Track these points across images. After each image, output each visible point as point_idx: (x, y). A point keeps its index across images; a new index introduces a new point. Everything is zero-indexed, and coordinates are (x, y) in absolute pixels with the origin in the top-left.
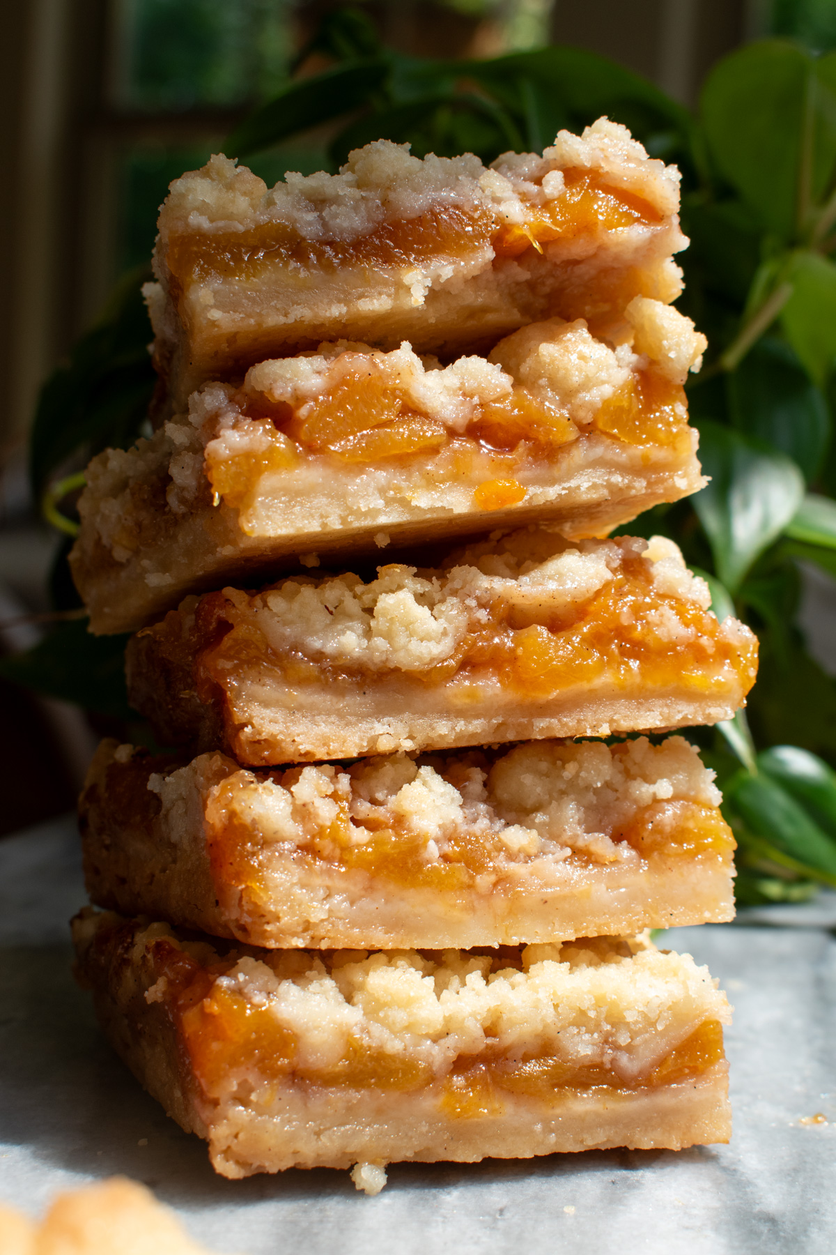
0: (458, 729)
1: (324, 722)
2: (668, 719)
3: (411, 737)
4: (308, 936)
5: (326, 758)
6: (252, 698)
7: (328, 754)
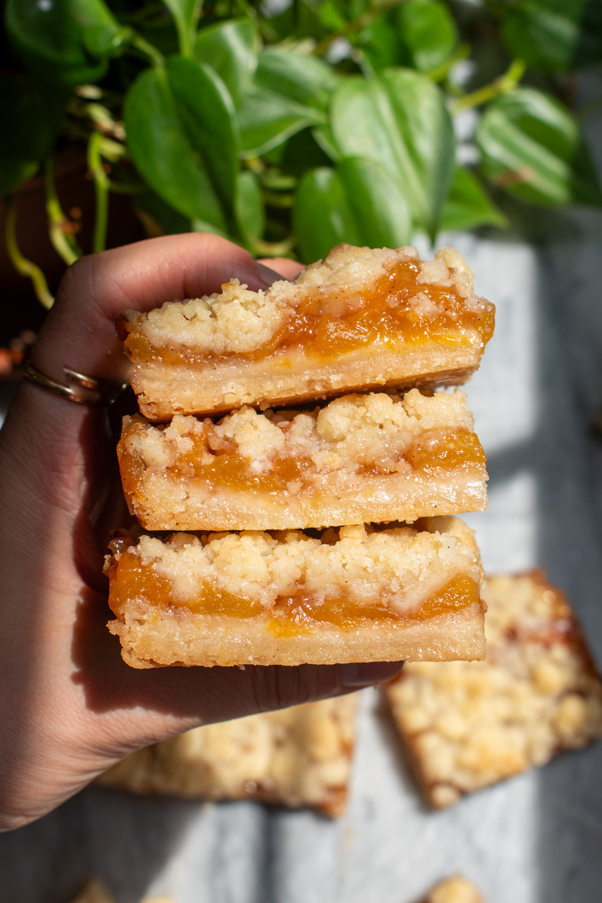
0: (278, 386)
1: (189, 389)
2: (427, 366)
3: (249, 394)
4: (173, 522)
5: (190, 411)
6: (144, 377)
7: (192, 408)
